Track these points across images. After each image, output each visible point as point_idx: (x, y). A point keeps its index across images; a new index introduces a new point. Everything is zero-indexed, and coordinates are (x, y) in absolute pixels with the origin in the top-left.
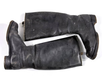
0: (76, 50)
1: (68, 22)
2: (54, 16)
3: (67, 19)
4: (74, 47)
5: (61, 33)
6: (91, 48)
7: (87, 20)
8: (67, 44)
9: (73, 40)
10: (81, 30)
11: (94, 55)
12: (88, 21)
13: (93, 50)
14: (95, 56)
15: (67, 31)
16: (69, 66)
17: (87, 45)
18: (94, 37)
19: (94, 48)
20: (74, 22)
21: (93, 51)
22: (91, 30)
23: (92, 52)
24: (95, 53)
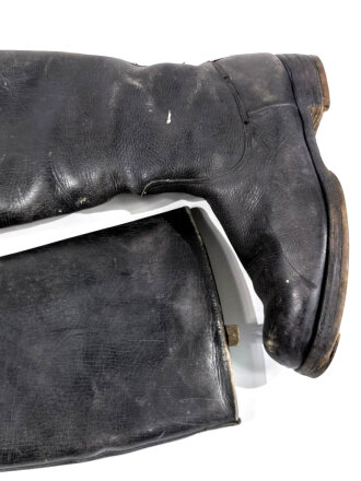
0: (188, 307)
1: (119, 111)
2: (25, 77)
3: (116, 89)
4: (176, 292)
5: (76, 194)
6: (295, 295)
7: (256, 87)
8: (126, 274)
9: (165, 244)
10: (218, 161)
11: (319, 342)
12: (268, 98)
13: (305, 303)
14: (325, 348)
15: (115, 177)
16: (137, 432)
17: (263, 274)
18: (314, 210)
19: (316, 293)
20: (162, 106)
21: (310, 317)
22: (288, 157)
23: (301, 319)
24: (322, 331)
